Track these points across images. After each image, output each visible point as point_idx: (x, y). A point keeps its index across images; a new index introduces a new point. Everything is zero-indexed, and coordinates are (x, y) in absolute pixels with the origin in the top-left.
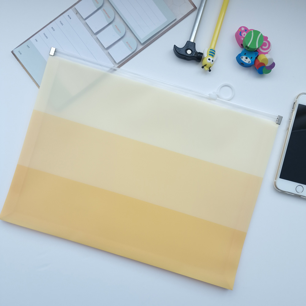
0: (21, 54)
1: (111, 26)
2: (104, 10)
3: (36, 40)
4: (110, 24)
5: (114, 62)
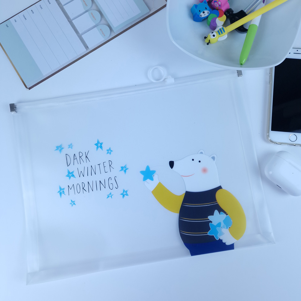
1: (87, 13)
4: (87, 11)
5: (87, 47)
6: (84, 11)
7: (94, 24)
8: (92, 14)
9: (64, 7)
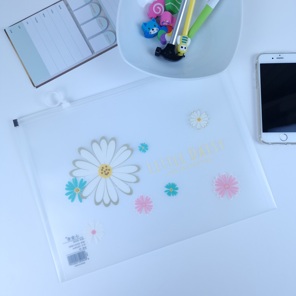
0: (12, 32)
1: (95, 19)
2: (91, 5)
3: (28, 23)
4: (95, 18)
5: (92, 52)
6: (93, 17)
7: (101, 30)
8: (100, 21)
9: (74, 12)
